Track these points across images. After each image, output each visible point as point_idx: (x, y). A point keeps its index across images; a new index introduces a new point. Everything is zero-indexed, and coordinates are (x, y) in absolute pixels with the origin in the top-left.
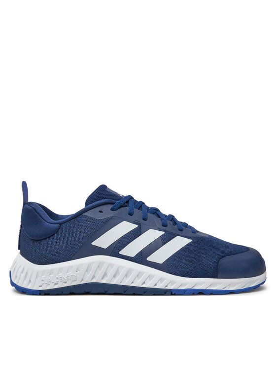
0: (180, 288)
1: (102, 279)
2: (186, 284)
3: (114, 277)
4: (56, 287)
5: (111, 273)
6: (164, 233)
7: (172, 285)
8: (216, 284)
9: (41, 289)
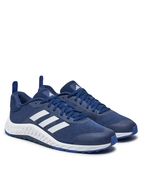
0: (56, 147)
1: (31, 135)
2: (59, 145)
3: (35, 135)
4: (16, 134)
5: (34, 133)
6: (59, 119)
7: (53, 144)
8: (72, 147)
9: (11, 134)
